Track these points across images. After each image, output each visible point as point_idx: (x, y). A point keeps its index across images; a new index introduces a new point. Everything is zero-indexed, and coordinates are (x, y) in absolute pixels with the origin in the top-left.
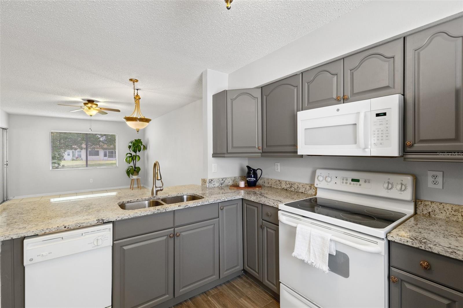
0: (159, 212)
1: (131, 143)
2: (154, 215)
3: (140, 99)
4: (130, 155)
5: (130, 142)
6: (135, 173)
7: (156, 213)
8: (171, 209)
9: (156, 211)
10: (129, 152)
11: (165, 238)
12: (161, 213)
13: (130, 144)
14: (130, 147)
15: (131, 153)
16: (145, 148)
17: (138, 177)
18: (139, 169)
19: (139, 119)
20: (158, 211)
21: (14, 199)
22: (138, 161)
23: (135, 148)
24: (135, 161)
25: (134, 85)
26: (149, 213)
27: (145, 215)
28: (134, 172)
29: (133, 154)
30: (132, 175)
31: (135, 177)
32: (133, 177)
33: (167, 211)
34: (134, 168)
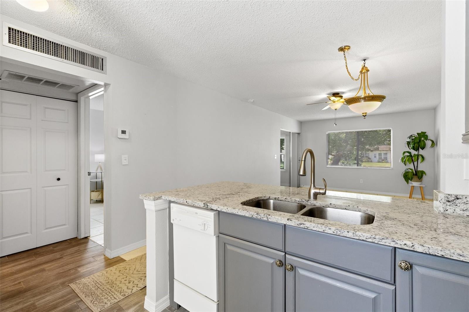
0: (259, 217)
1: (410, 138)
2: (251, 219)
3: (368, 71)
4: (409, 154)
5: (408, 137)
6: (415, 178)
7: (255, 217)
8: (275, 219)
9: (255, 215)
10: (408, 150)
11: (272, 261)
12: (260, 221)
13: (409, 140)
14: (408, 143)
15: (410, 151)
16: (434, 144)
17: (420, 185)
18: (423, 173)
19: (362, 98)
20: (257, 216)
21: (303, 187)
22: (421, 163)
23: (414, 144)
24: (416, 163)
25: (344, 54)
26: (247, 214)
27: (242, 215)
28: (413, 177)
29: (414, 152)
30: (411, 181)
31: (415, 184)
32: (412, 184)
33: (269, 220)
34: (414, 172)
